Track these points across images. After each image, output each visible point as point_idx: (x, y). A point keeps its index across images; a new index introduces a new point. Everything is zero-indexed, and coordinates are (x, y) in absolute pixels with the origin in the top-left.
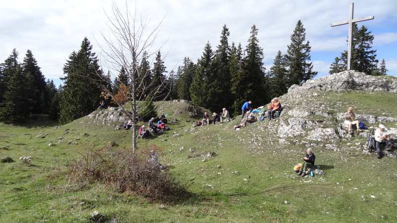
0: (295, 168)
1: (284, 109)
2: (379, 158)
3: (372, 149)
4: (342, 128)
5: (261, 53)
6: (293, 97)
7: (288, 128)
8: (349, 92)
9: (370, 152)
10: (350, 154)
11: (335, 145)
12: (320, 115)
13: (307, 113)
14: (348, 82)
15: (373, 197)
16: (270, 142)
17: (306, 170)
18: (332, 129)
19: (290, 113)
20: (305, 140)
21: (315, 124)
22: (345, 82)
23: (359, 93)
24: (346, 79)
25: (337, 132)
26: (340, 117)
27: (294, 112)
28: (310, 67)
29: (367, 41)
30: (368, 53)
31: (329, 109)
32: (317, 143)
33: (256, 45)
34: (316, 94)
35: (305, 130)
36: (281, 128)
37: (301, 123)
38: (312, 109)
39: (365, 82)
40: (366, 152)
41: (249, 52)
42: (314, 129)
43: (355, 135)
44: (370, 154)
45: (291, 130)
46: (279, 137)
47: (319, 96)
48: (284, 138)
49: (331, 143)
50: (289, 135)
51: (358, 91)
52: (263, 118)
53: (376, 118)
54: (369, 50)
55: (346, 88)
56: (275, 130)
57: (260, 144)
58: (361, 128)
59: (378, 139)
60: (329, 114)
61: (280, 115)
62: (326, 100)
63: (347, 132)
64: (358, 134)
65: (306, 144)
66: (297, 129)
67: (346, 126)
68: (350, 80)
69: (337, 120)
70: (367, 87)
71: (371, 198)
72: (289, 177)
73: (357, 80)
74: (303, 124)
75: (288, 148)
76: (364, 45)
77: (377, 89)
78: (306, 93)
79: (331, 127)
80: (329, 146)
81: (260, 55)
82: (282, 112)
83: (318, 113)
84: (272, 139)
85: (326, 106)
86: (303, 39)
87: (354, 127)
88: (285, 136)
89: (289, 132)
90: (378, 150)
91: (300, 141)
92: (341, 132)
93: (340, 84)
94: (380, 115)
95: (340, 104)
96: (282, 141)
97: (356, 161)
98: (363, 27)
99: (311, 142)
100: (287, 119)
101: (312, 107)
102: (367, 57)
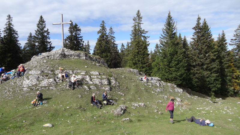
0: (32, 103)
1: (27, 71)
2: (73, 90)
3: (70, 86)
4: (57, 78)
5: (17, 34)
6: (33, 63)
7: (28, 81)
8: (62, 59)
9: (70, 88)
10: (61, 90)
11: (54, 87)
12: (47, 73)
13: (39, 72)
14: (62, 54)
15: (68, 107)
16: (18, 91)
17: (38, 102)
18: (53, 79)
19: (30, 72)
20: (39, 87)
21: (44, 78)
22: (60, 54)
23: (68, 59)
24: (61, 53)
25: (55, 80)
26: (57, 72)
27: (32, 72)
28: (50, 44)
29: (78, 31)
30: (79, 37)
31: (51, 69)
32: (45, 87)
33: (12, 28)
34: (45, 61)
35: (38, 81)
36: (24, 82)
37: (36, 78)
38: (43, 69)
39: (70, 54)
40: (68, 88)
41: (7, 32)
42: (43, 80)
43: (64, 80)
44: (69, 88)
45: (30, 82)
46: (24, 87)
47: (47, 62)
48: (27, 87)
49: (52, 86)
50: (30, 85)
51: (67, 59)
52: (14, 77)
53: (73, 71)
54: (79, 36)
55: (61, 57)
56: (21, 83)
57: (11, 93)
58: (66, 77)
59: (73, 81)
60: (51, 71)
61: (24, 74)
62: (50, 64)
63: (60, 80)
64: (65, 80)
65: (39, 88)
66: (34, 81)
67: (60, 77)
68: (63, 53)
69: (55, 74)
70: (71, 56)
71: (67, 108)
72: (28, 108)
73: (66, 53)
74: (37, 78)
75: (29, 92)
76: (77, 33)
77: (75, 57)
78: (40, 61)
79: (52, 78)
80: (51, 88)
81: (16, 35)
82: (26, 73)
83: (46, 71)
84: (19, 89)
85: (50, 67)
86: (45, 27)
87: (63, 76)
88: (27, 86)
89: (29, 84)
90: (73, 86)
91: (36, 88)
92: (57, 80)
93: (58, 55)
94: (75, 70)
95: (57, 66)
96: (25, 89)
97: (63, 93)
98: (76, 24)
99: (42, 87)
100: (28, 76)
101: (42, 68)
102: (79, 39)
